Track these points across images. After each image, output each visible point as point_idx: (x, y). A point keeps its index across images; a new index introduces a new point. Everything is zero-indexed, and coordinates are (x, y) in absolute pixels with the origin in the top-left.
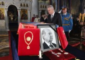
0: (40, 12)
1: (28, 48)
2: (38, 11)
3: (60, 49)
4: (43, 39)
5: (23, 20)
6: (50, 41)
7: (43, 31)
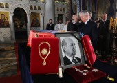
0: (57, 16)
1: (44, 63)
2: (55, 15)
3: (86, 65)
4: (63, 52)
5: (34, 28)
6: (73, 55)
7: (63, 41)
